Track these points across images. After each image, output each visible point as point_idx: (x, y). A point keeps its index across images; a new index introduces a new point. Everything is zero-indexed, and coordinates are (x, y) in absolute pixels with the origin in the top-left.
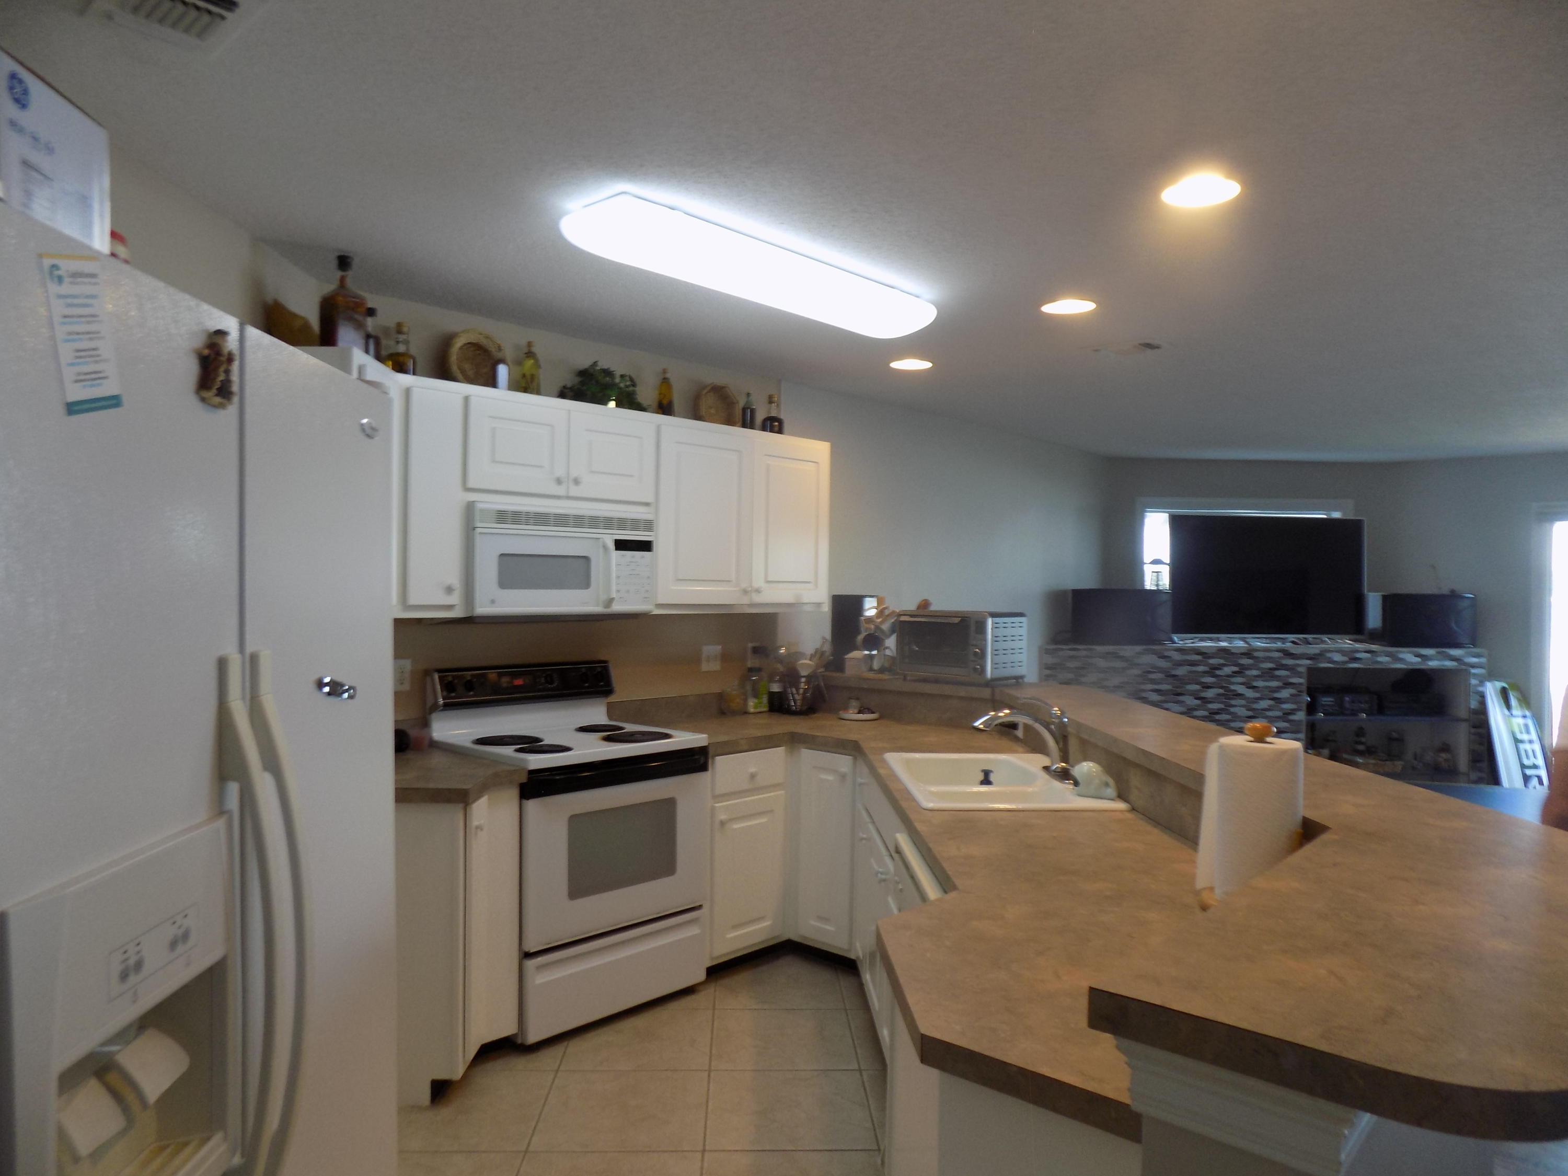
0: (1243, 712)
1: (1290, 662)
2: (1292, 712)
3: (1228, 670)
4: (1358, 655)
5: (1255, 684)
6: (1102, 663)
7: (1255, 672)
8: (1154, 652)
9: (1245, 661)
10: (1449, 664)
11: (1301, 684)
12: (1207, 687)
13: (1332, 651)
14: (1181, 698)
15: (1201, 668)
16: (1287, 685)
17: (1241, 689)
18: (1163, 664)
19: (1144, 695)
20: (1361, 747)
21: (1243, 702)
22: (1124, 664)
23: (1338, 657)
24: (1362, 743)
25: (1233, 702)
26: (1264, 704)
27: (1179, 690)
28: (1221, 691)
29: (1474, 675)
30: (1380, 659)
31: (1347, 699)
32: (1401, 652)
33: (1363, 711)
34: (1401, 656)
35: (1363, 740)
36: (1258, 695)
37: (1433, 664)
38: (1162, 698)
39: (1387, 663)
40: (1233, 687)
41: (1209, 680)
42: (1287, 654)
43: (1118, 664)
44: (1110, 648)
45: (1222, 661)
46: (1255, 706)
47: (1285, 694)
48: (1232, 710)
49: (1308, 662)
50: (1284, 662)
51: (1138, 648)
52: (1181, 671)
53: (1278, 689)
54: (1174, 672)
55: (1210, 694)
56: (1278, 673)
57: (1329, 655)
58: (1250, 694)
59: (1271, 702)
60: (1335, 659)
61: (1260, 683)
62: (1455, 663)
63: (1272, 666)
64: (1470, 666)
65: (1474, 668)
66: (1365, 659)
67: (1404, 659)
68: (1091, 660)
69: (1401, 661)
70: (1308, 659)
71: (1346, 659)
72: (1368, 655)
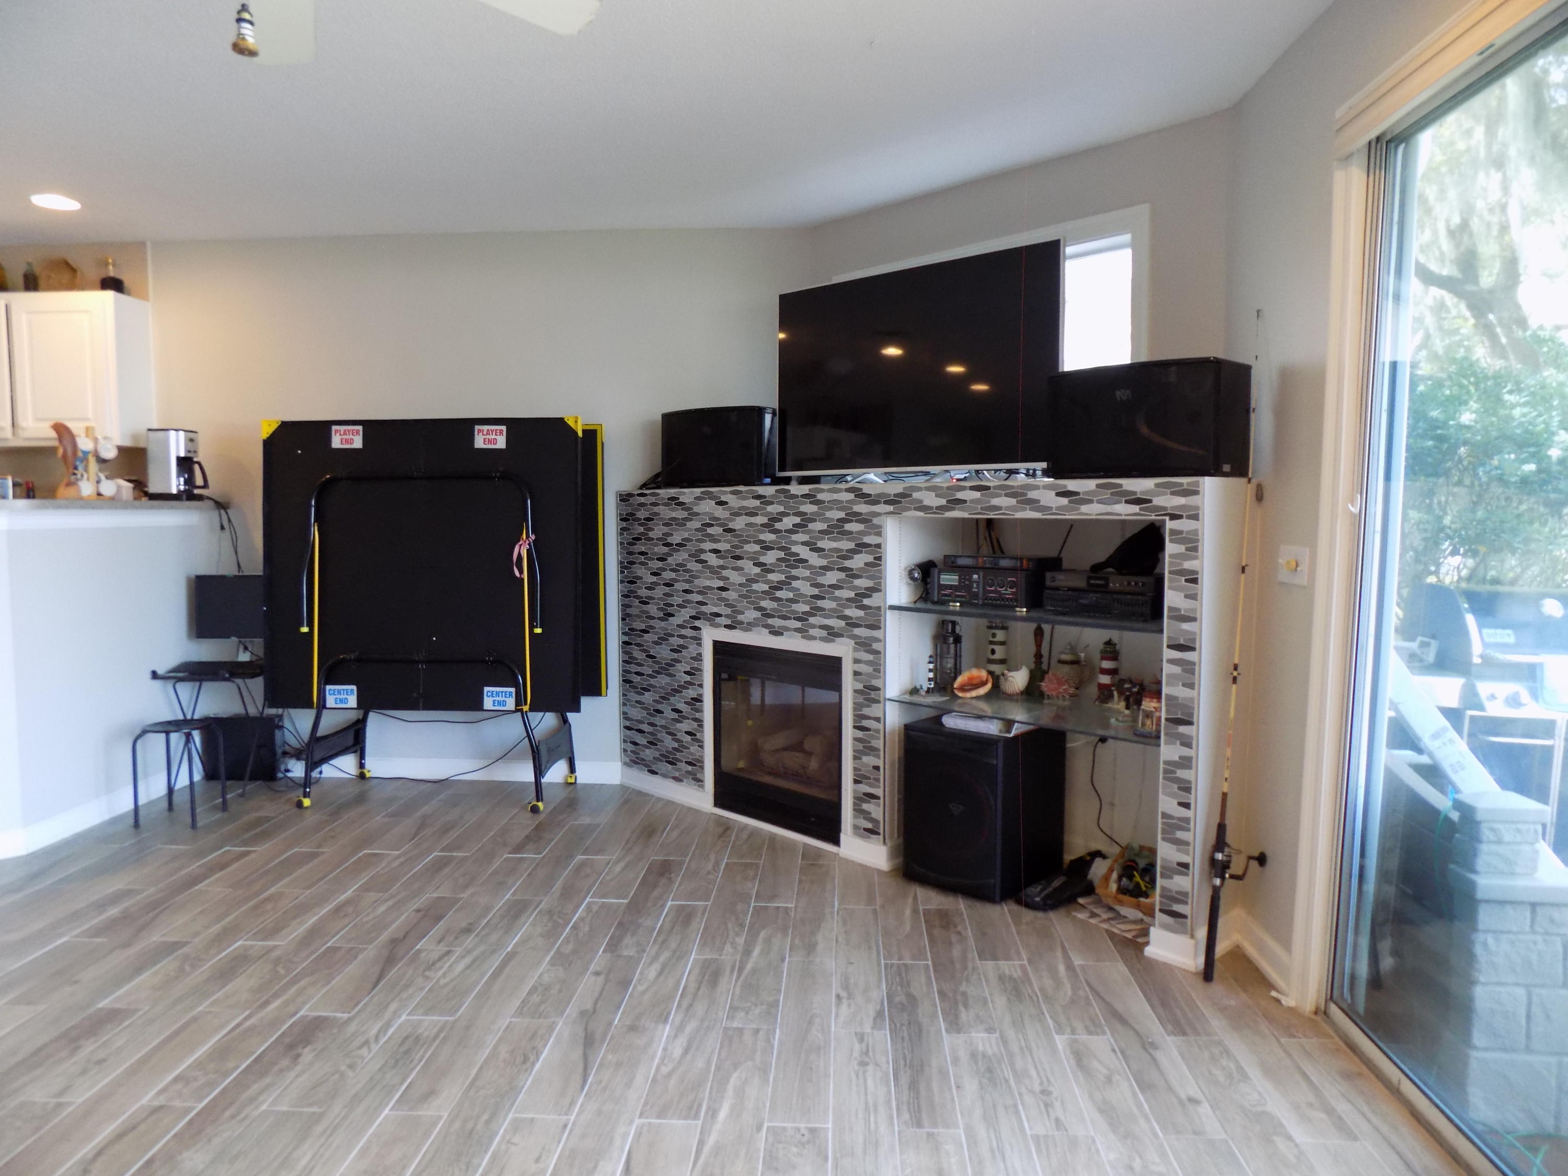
0: (806, 589)
1: (863, 508)
2: (865, 593)
3: (788, 522)
5: (820, 544)
9: (806, 508)
11: (877, 546)
12: (767, 548)
13: (922, 489)
14: (740, 563)
15: (760, 520)
16: (859, 547)
17: (804, 552)
18: (720, 512)
19: (703, 557)
21: (807, 573)
23: (931, 500)
25: (794, 572)
26: (832, 577)
27: (738, 552)
29: (1176, 532)
30: (995, 502)
36: (824, 562)
37: (1092, 511)
38: (721, 562)
39: (1008, 508)
40: (794, 549)
42: (858, 494)
43: (680, 514)
45: (783, 509)
46: (820, 580)
49: (890, 508)
50: (856, 508)
51: (698, 491)
55: (770, 558)
56: (848, 527)
57: (916, 495)
58: (815, 560)
59: (842, 575)
60: (927, 502)
61: (825, 544)
62: (1135, 509)
63: (842, 515)
64: (1165, 515)
65: (1174, 517)
66: (972, 501)
67: (1038, 501)
68: (656, 509)
69: (1033, 504)
70: (886, 502)
71: (943, 502)
72: (977, 495)
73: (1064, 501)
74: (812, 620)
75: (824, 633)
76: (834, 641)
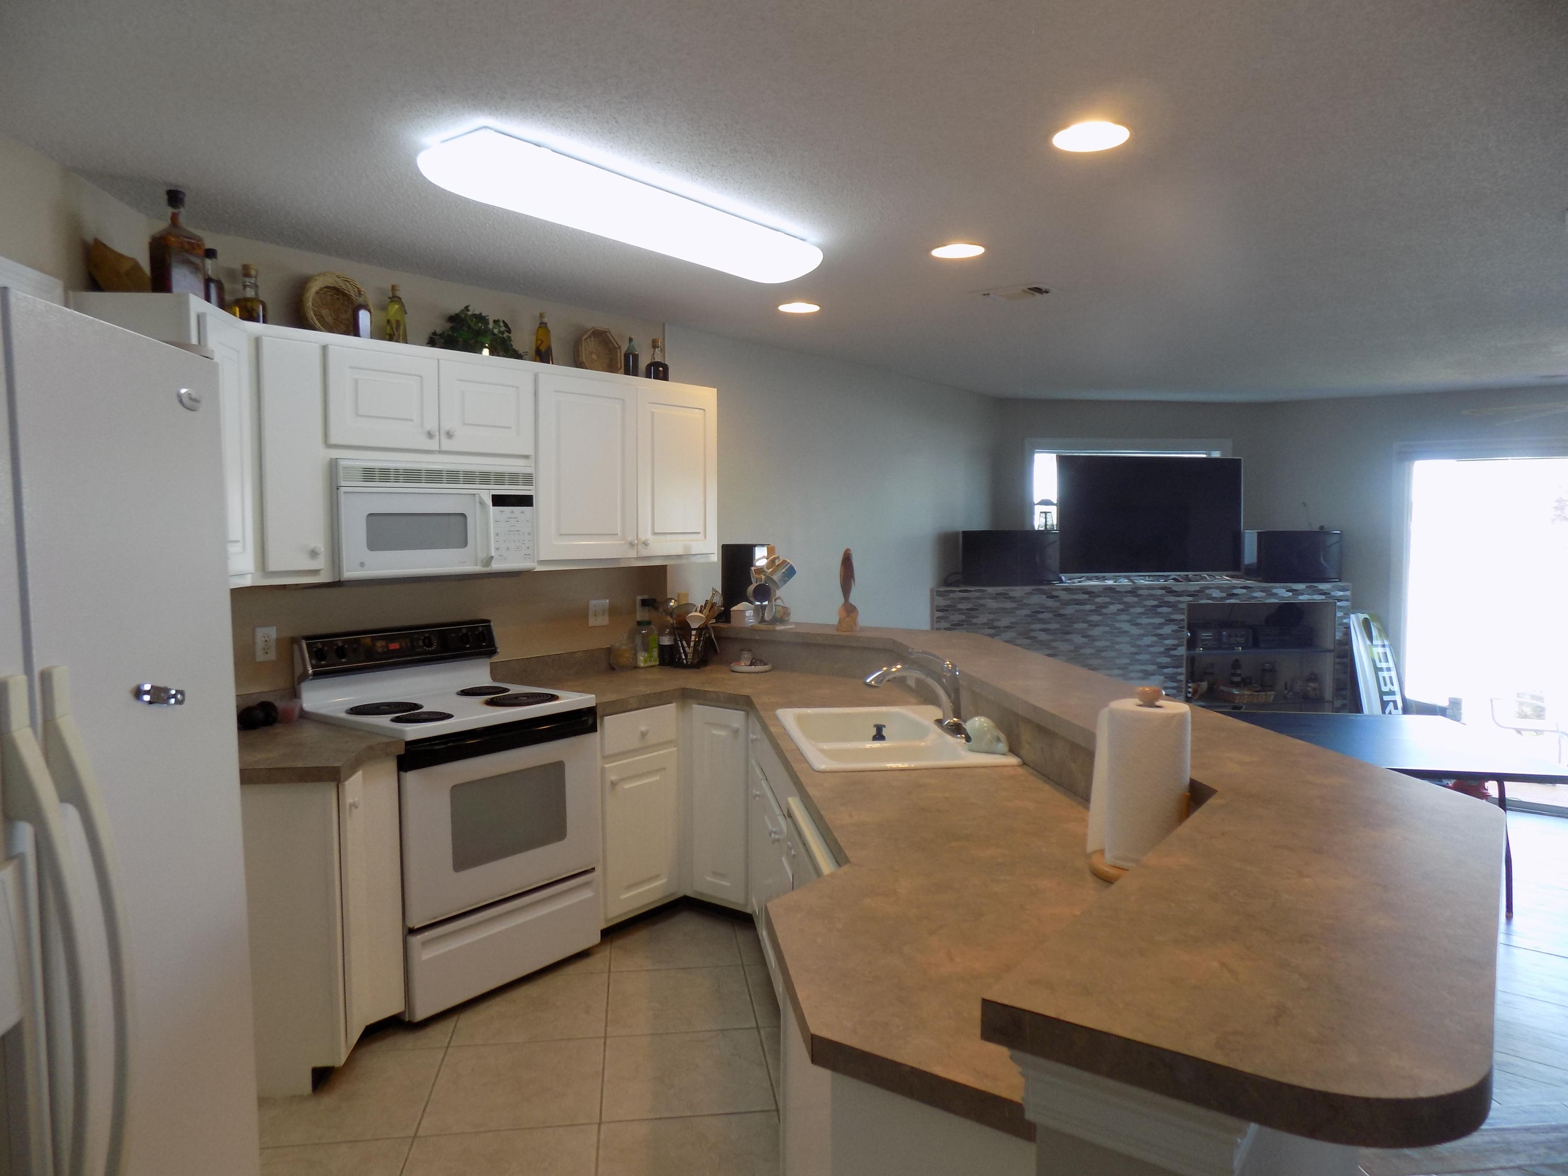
0: (1127, 649)
1: (1172, 599)
2: (1175, 647)
3: (1113, 608)
4: (1235, 591)
5: (1138, 621)
6: (992, 604)
7: (1139, 610)
8: (1042, 592)
9: (1130, 599)
10: (1318, 598)
11: (1182, 620)
12: (1094, 625)
13: (1211, 588)
14: (1068, 637)
15: (1088, 607)
16: (1170, 621)
17: (1126, 627)
18: (1050, 603)
19: (1032, 634)
20: (1237, 679)
21: (1128, 639)
22: (1014, 605)
23: (1216, 594)
24: (1239, 675)
25: (1118, 639)
26: (1148, 640)
27: (1068, 629)
28: (1107, 629)
29: (1340, 607)
30: (1255, 594)
31: (1224, 633)
32: (1276, 588)
33: (1238, 644)
34: (1275, 591)
35: (1239, 672)
36: (1142, 632)
37: (1304, 598)
38: (1050, 637)
39: (1262, 597)
40: (1118, 625)
41: (1095, 618)
42: (1169, 591)
43: (1009, 605)
44: (1000, 589)
45: (1108, 600)
46: (1139, 643)
47: (1167, 630)
48: (1117, 647)
49: (1191, 599)
50: (1166, 599)
51: (1028, 589)
52: (1070, 610)
53: (1161, 626)
54: (1061, 612)
55: (1096, 632)
56: (1160, 610)
57: (1207, 591)
58: (1134, 631)
59: (1155, 639)
60: (1214, 595)
61: (1144, 620)
62: (1323, 597)
63: (1155, 603)
64: (1336, 599)
65: (1339, 600)
66: (1242, 594)
67: (1277, 594)
68: (982, 602)
69: (1275, 595)
70: (1189, 596)
71: (1225, 595)
72: (1244, 591)
73: (1291, 594)
74: (1131, 668)
75: (1141, 675)
76: (1149, 678)
